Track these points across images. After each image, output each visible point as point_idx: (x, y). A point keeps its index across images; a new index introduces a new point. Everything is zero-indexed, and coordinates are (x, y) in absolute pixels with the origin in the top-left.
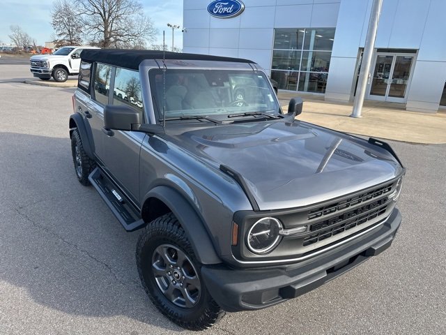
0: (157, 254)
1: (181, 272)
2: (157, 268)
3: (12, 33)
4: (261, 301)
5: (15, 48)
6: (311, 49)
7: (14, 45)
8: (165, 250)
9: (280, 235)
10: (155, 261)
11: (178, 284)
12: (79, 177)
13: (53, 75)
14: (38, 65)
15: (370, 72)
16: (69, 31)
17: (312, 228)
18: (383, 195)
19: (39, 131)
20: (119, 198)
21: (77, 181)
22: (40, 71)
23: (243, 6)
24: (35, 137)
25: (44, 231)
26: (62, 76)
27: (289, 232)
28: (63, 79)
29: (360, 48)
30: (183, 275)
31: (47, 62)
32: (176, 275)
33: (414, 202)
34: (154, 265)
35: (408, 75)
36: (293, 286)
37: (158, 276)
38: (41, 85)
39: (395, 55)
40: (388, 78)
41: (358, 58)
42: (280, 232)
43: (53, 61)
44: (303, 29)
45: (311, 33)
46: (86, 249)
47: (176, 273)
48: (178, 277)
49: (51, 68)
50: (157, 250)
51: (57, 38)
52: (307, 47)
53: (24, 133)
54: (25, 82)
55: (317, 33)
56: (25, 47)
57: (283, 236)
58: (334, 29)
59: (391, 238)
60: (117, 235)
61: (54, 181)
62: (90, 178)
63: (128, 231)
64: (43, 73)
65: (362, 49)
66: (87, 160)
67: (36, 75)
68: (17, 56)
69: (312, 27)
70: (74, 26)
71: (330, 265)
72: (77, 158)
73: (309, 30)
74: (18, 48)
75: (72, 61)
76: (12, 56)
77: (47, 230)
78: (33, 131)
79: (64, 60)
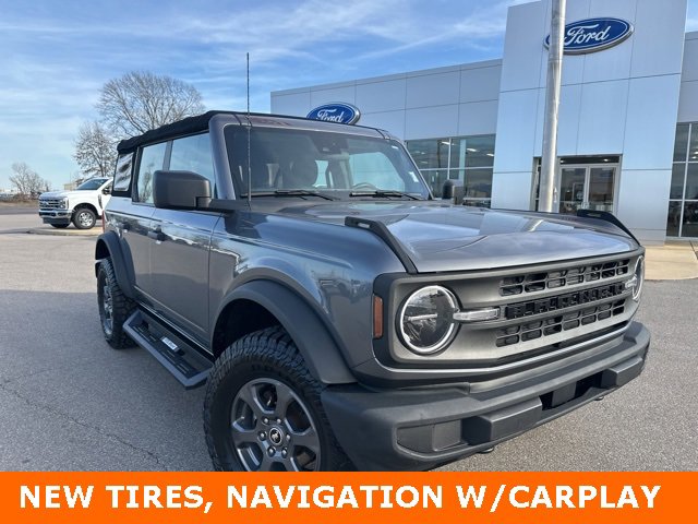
0: (241, 402)
1: (285, 427)
2: (240, 429)
3: (14, 174)
4: (430, 446)
5: (18, 195)
6: (462, 166)
7: (16, 191)
8: (254, 390)
9: (455, 321)
10: (237, 417)
11: (278, 454)
12: (106, 336)
13: (72, 220)
14: (51, 205)
15: (556, 185)
16: (101, 166)
17: (509, 313)
18: (616, 277)
19: (46, 286)
20: (174, 347)
21: (103, 344)
22: (54, 215)
23: (357, 113)
24: (39, 293)
25: (44, 411)
26: (86, 220)
27: (469, 316)
28: (89, 224)
29: (535, 158)
30: (287, 433)
31: (66, 200)
32: (275, 436)
33: (659, 350)
34: (234, 424)
35: (611, 199)
36: (485, 418)
37: (243, 446)
38: (54, 234)
39: (588, 167)
40: (582, 200)
41: (534, 173)
42: (455, 316)
43: (74, 199)
44: (447, 140)
45: (459, 144)
46: (116, 432)
47: (274, 432)
48: (278, 440)
49: (71, 209)
50: (242, 394)
51: (82, 176)
52: (455, 163)
53: (22, 289)
54: (28, 233)
55: (468, 146)
56: (32, 193)
57: (460, 324)
58: (494, 135)
59: (640, 359)
60: (169, 411)
61: (65, 346)
62: (126, 326)
63: (188, 388)
64: (58, 216)
65: (538, 160)
66: (121, 301)
67: (46, 220)
68: (19, 205)
69: (461, 134)
70: (108, 159)
71: (545, 387)
72: (106, 306)
73: (456, 140)
74: (22, 194)
75: (103, 197)
76: (12, 205)
77: (49, 410)
78: (36, 287)
79: (90, 197)
